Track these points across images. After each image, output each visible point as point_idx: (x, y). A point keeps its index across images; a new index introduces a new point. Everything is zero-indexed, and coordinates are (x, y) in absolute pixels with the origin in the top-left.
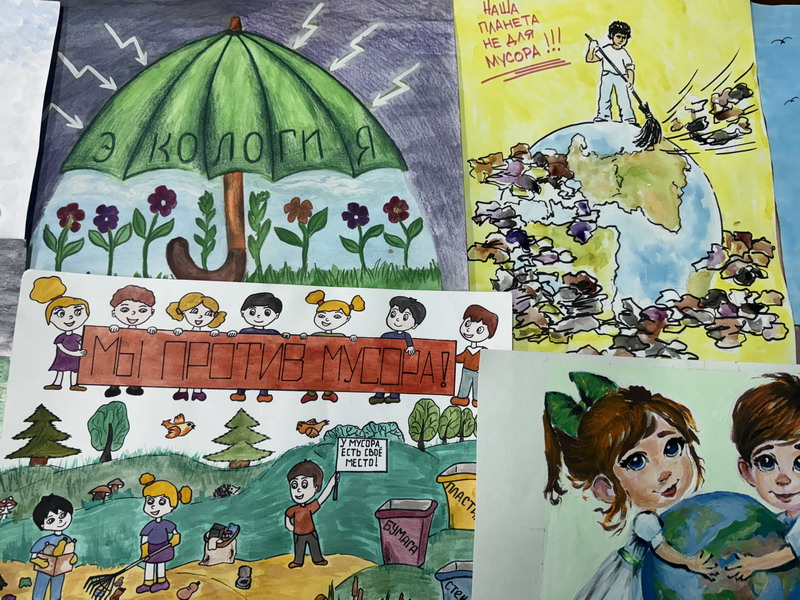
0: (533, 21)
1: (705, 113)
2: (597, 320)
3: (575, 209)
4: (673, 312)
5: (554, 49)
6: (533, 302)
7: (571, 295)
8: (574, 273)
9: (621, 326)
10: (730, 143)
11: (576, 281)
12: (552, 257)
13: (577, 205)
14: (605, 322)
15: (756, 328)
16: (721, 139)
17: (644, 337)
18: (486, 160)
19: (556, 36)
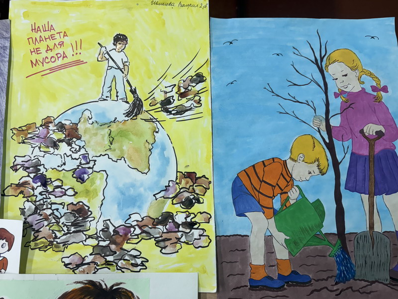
0: (64, 36)
1: (173, 93)
2: (85, 235)
3: (80, 160)
4: (135, 229)
5: (77, 54)
6: (46, 223)
7: (71, 218)
8: (75, 203)
9: (100, 239)
10: (187, 113)
11: (76, 208)
12: (62, 192)
13: (81, 157)
14: (90, 237)
15: (189, 239)
16: (181, 111)
17: (113, 247)
18: (24, 128)
19: (78, 45)
